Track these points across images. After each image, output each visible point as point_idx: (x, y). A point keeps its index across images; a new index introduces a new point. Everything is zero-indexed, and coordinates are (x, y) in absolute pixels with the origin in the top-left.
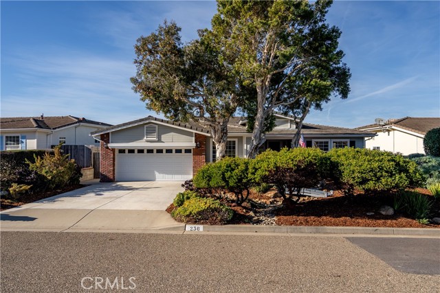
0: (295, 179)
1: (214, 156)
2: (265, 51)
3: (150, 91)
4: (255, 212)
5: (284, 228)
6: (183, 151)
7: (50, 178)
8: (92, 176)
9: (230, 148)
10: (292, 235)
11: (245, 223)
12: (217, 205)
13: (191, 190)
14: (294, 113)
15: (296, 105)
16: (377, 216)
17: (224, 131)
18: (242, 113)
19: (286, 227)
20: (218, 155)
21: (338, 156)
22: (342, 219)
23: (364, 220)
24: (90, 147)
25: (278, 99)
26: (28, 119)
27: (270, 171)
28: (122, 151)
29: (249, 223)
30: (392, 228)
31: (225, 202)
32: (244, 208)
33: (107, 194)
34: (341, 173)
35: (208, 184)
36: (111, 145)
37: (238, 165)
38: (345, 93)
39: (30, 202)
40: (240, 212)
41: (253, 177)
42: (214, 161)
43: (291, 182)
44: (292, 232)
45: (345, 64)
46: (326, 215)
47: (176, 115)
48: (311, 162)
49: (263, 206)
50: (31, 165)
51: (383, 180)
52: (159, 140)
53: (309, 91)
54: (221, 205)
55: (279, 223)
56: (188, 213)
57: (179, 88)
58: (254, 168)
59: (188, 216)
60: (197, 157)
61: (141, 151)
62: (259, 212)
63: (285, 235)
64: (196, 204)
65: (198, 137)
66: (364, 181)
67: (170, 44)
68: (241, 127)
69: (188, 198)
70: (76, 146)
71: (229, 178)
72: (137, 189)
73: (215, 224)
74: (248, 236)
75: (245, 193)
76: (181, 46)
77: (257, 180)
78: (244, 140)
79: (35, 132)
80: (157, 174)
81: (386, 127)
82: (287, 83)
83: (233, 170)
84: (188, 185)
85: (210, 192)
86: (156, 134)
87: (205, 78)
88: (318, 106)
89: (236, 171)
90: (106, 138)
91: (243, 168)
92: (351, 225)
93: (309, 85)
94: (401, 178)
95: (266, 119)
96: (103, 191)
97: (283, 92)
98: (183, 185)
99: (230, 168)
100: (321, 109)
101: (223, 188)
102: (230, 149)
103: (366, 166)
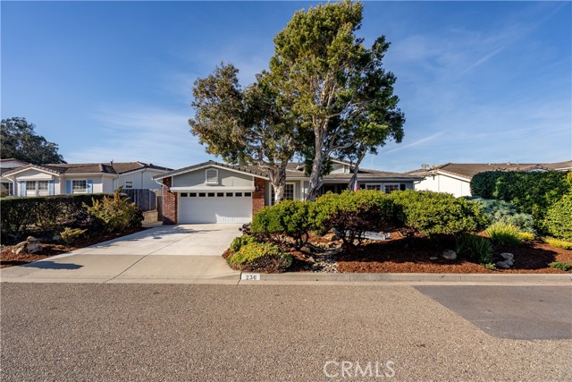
0: (358, 223)
1: (273, 200)
2: (323, 94)
3: (208, 134)
4: (315, 257)
5: (347, 275)
6: (243, 195)
7: (107, 221)
8: (156, 219)
9: (288, 191)
10: (356, 283)
11: (305, 270)
12: (275, 252)
13: (249, 234)
14: (350, 158)
15: (352, 149)
16: (441, 261)
17: (283, 175)
18: (299, 157)
19: (348, 274)
20: (276, 198)
21: (401, 199)
22: (406, 264)
23: (428, 266)
24: (154, 191)
25: (335, 144)
26: (97, 165)
27: (332, 215)
28: (184, 195)
29: (309, 270)
30: (458, 275)
31: (283, 246)
32: (304, 252)
33: (165, 237)
34: (405, 216)
35: (266, 229)
36: (172, 189)
37: (297, 209)
38: (399, 138)
39: (84, 247)
40: (299, 257)
41: (313, 221)
42: (273, 204)
43: (353, 226)
44: (355, 280)
45: (399, 110)
46: (388, 261)
47: (234, 159)
48: (375, 205)
49: (322, 250)
50: (89, 209)
51: (450, 224)
52: (220, 184)
53: (366, 134)
54: (280, 251)
55: (341, 270)
56: (244, 260)
57: (237, 131)
58: (314, 212)
59: (244, 263)
60: (257, 200)
61: (202, 195)
62: (319, 257)
63: (347, 283)
64: (253, 251)
65: (257, 181)
66: (431, 225)
67: (227, 85)
68: (299, 172)
69: (246, 243)
70: (141, 190)
71: (288, 223)
72: (197, 232)
73: (273, 272)
74: (308, 287)
75: (304, 237)
76: (239, 88)
77: (318, 224)
78: (302, 184)
79: (101, 176)
80: (217, 216)
81: (431, 172)
82: (344, 127)
83: (292, 213)
84: (245, 229)
85: (269, 236)
86: (216, 178)
87: (263, 122)
88: (373, 150)
89: (296, 215)
90: (167, 182)
91: (303, 212)
92: (416, 271)
93: (367, 128)
94: (468, 221)
95: (324, 163)
96: (163, 234)
97: (339, 137)
98: (240, 229)
99: (289, 212)
100: (376, 153)
101: (281, 232)
102: (288, 193)
103: (432, 209)
